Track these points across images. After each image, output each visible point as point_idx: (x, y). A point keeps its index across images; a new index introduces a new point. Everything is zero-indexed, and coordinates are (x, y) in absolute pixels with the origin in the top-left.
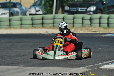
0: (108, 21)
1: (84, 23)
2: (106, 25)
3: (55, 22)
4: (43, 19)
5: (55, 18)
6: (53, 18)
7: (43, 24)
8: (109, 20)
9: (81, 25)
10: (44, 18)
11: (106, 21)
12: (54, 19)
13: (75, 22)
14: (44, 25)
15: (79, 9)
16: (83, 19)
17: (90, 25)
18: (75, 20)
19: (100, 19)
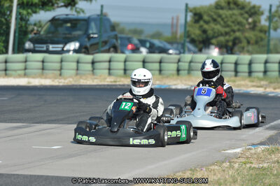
0: (125, 65)
1: (80, 68)
2: (122, 72)
3: (27, 67)
4: (6, 62)
5: (28, 59)
6: (24, 60)
7: (6, 70)
8: (127, 63)
9: (74, 72)
10: (8, 60)
11: (121, 65)
12: (26, 61)
13: (63, 67)
14: (7, 72)
15: (51, 47)
16: (78, 62)
17: (91, 72)
18: (63, 63)
19: (110, 61)
